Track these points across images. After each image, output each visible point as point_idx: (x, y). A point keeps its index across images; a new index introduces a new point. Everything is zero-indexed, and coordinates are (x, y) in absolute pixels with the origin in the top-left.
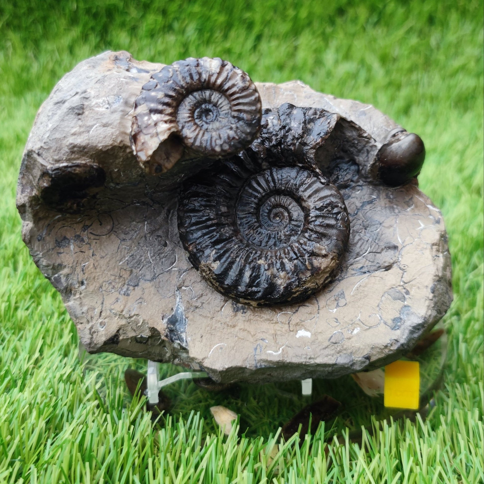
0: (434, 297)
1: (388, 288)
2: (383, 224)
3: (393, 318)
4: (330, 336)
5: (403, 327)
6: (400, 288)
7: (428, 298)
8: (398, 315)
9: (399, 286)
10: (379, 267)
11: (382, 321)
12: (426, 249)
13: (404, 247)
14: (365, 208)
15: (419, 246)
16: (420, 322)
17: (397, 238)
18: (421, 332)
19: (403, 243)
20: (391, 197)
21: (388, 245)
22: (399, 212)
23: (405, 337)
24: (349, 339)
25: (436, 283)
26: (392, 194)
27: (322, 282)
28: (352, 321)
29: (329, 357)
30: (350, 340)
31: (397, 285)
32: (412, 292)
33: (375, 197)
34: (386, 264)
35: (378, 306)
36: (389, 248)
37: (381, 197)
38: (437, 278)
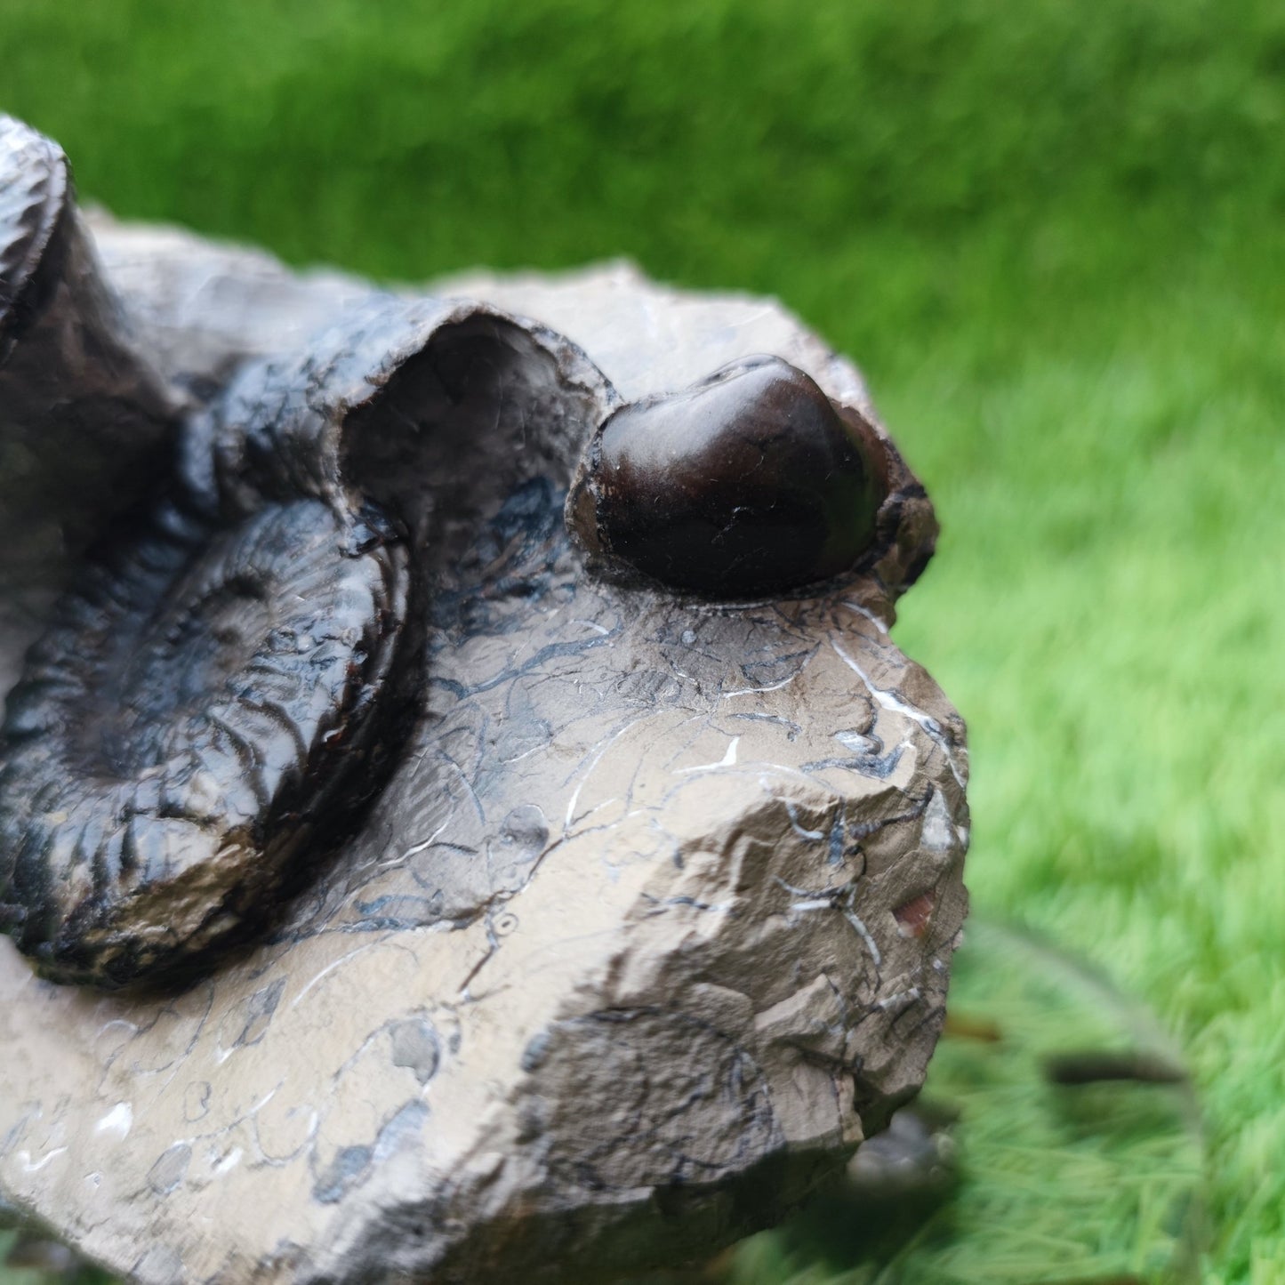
0: (528, 1090)
1: (407, 1005)
2: (561, 739)
3: (345, 1144)
4: (160, 1154)
5: (350, 1199)
6: (442, 1014)
7: (501, 1086)
8: (367, 1140)
9: (445, 1005)
10: (436, 913)
11: (311, 1147)
12: (647, 858)
13: (568, 838)
14: (538, 669)
15: (624, 841)
16: (415, 1197)
17: (567, 799)
18: (432, 1249)
19: (575, 821)
20: (689, 637)
21: (516, 824)
22: (673, 700)
23: (340, 1248)
24: (197, 1187)
25: (571, 1026)
26: (696, 630)
27: (191, 927)
28: (237, 1111)
29: (128, 1239)
30: (197, 1196)
31: (438, 1000)
32: (466, 1046)
33: (605, 632)
34: (463, 903)
35: (337, 1074)
36: (515, 835)
37: (629, 634)
38: (593, 1004)
